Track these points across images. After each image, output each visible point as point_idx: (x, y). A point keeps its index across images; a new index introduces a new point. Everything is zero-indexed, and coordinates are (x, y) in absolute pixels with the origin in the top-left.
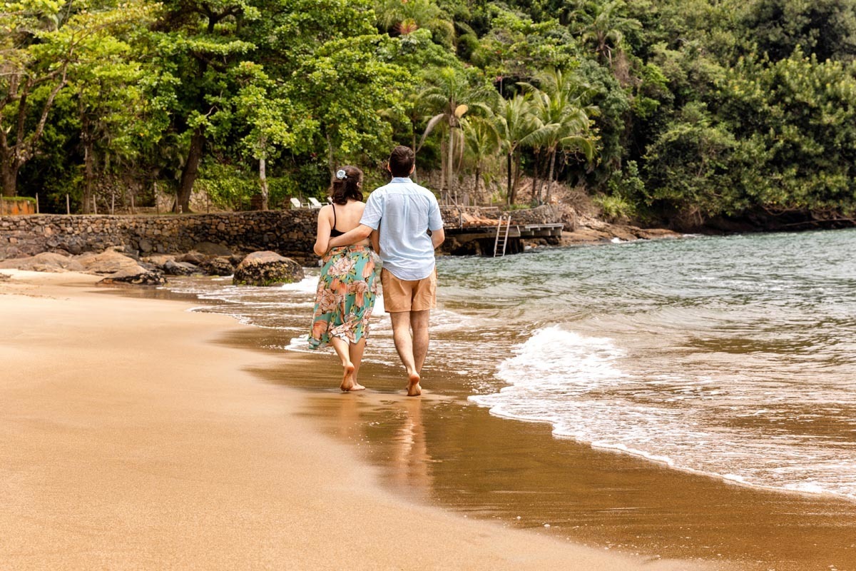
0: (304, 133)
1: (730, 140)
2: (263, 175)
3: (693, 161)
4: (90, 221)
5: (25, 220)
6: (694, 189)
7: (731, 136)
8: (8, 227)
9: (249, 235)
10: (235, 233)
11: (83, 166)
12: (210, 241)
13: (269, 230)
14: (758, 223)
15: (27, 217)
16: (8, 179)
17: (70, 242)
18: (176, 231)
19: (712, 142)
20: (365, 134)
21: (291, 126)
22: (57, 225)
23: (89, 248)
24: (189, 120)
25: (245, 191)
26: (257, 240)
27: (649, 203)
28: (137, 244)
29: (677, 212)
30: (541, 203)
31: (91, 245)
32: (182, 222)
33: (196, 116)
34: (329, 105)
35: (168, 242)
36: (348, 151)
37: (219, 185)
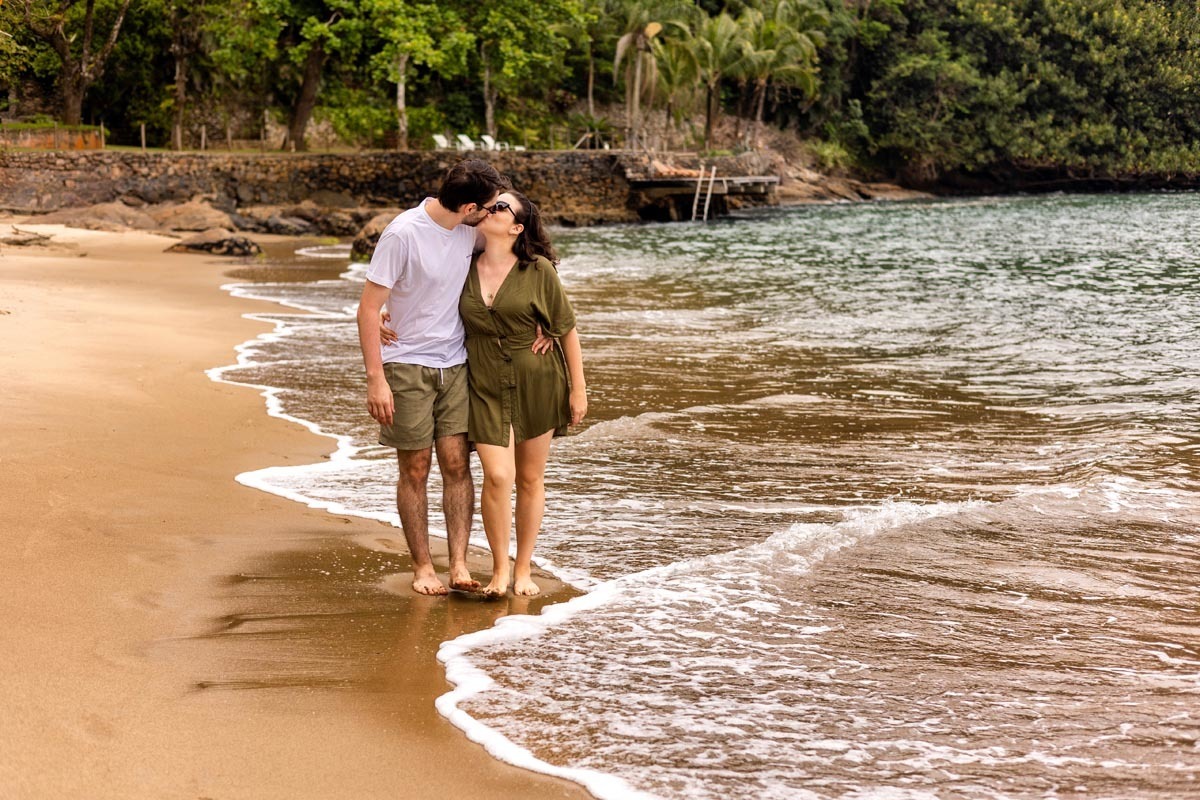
0: (456, 50)
1: (974, 78)
2: (401, 104)
3: (928, 101)
4: (173, 160)
5: (86, 156)
6: (928, 136)
7: (975, 72)
8: (64, 166)
9: (381, 182)
10: (363, 180)
11: (174, 87)
12: (330, 189)
13: (407, 177)
14: (1002, 180)
15: (89, 153)
16: (71, 101)
17: (145, 187)
18: (285, 174)
19: (952, 80)
20: (534, 54)
21: (438, 41)
22: (128, 164)
23: (169, 195)
24: (304, 29)
25: (378, 123)
26: (390, 188)
27: (873, 151)
28: (233, 191)
29: (905, 163)
30: (746, 149)
31: (173, 192)
32: (293, 163)
33: (313, 25)
34: (488, 14)
35: (276, 189)
36: (512, 75)
37: (347, 115)
